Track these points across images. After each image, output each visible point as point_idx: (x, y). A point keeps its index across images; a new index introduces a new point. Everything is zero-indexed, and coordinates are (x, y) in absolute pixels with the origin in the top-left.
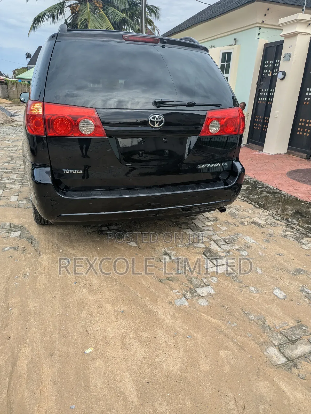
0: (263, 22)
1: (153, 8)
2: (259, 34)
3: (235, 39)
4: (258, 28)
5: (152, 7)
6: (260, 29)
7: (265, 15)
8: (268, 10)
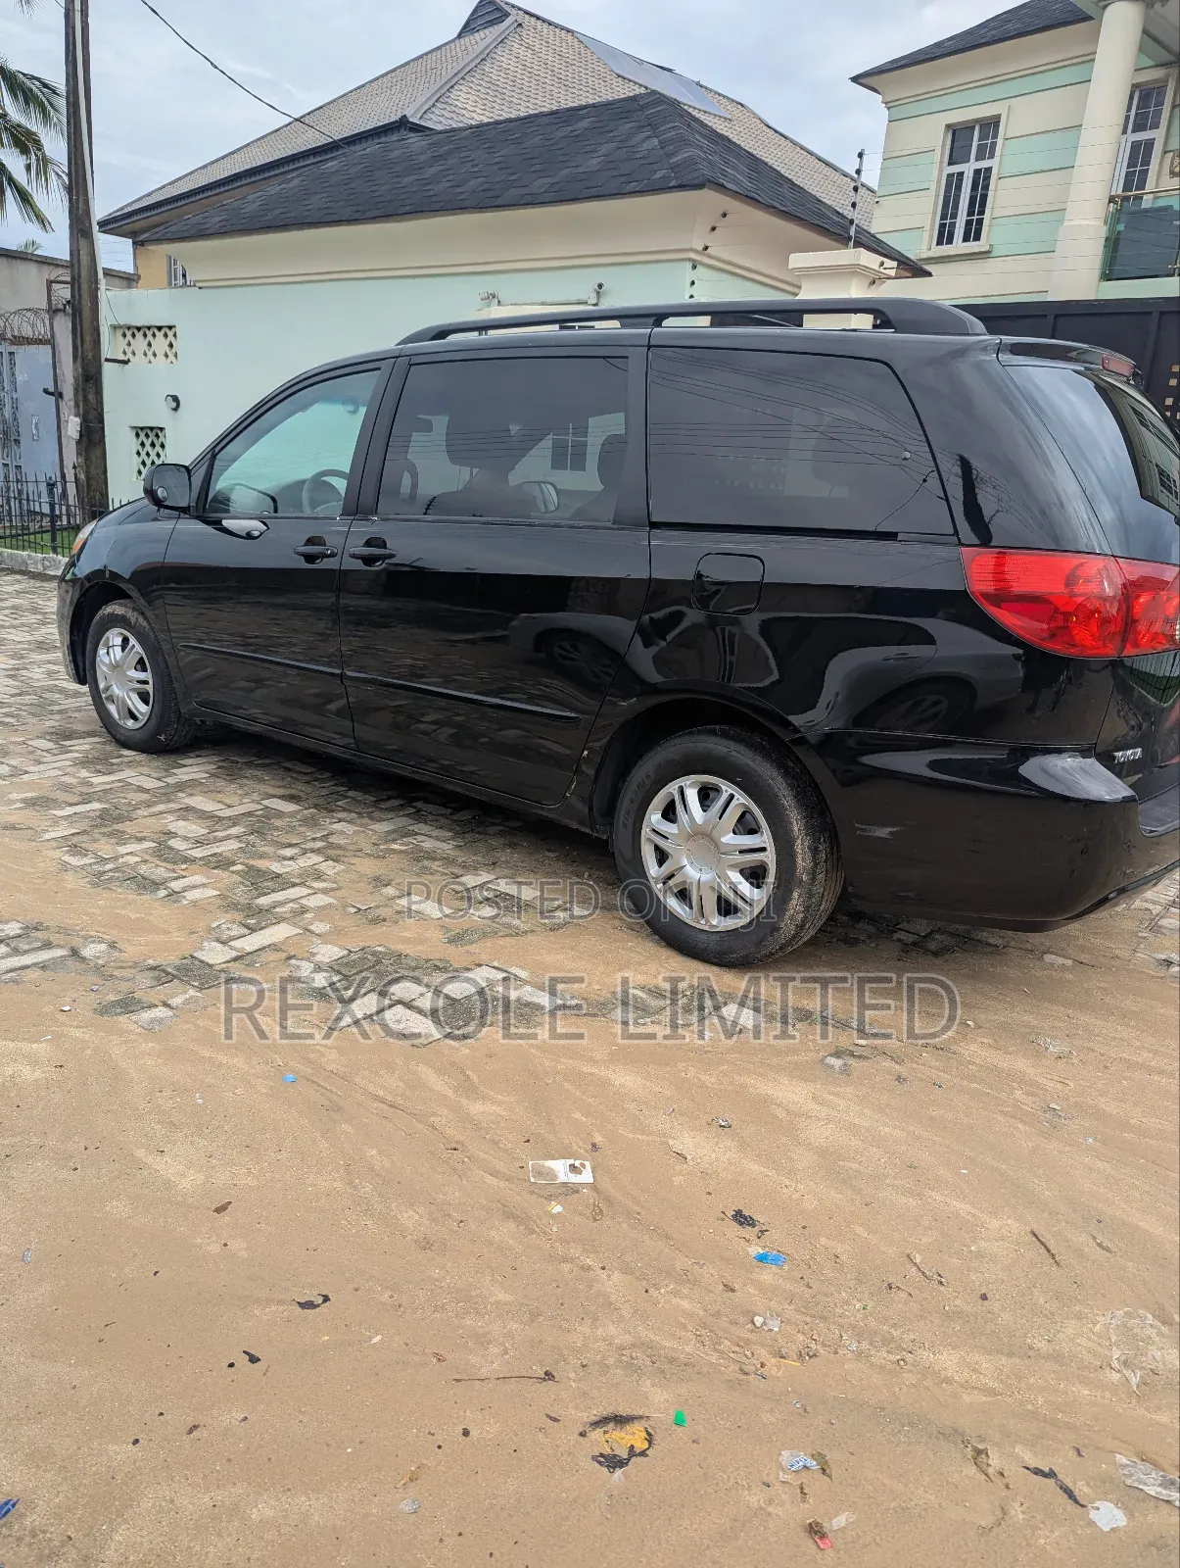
0: (706, 248)
1: (34, 88)
2: (693, 283)
3: (600, 286)
4: (689, 265)
5: (28, 82)
6: (694, 267)
7: (714, 229)
8: (724, 215)
